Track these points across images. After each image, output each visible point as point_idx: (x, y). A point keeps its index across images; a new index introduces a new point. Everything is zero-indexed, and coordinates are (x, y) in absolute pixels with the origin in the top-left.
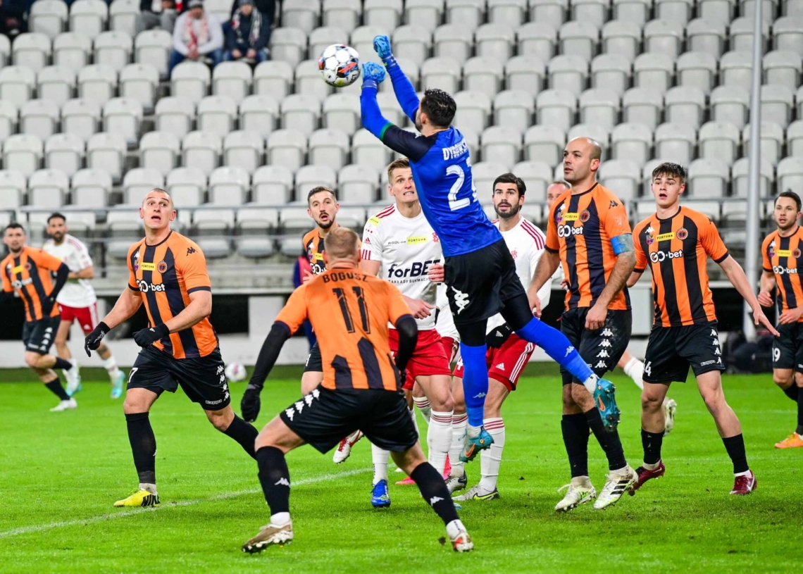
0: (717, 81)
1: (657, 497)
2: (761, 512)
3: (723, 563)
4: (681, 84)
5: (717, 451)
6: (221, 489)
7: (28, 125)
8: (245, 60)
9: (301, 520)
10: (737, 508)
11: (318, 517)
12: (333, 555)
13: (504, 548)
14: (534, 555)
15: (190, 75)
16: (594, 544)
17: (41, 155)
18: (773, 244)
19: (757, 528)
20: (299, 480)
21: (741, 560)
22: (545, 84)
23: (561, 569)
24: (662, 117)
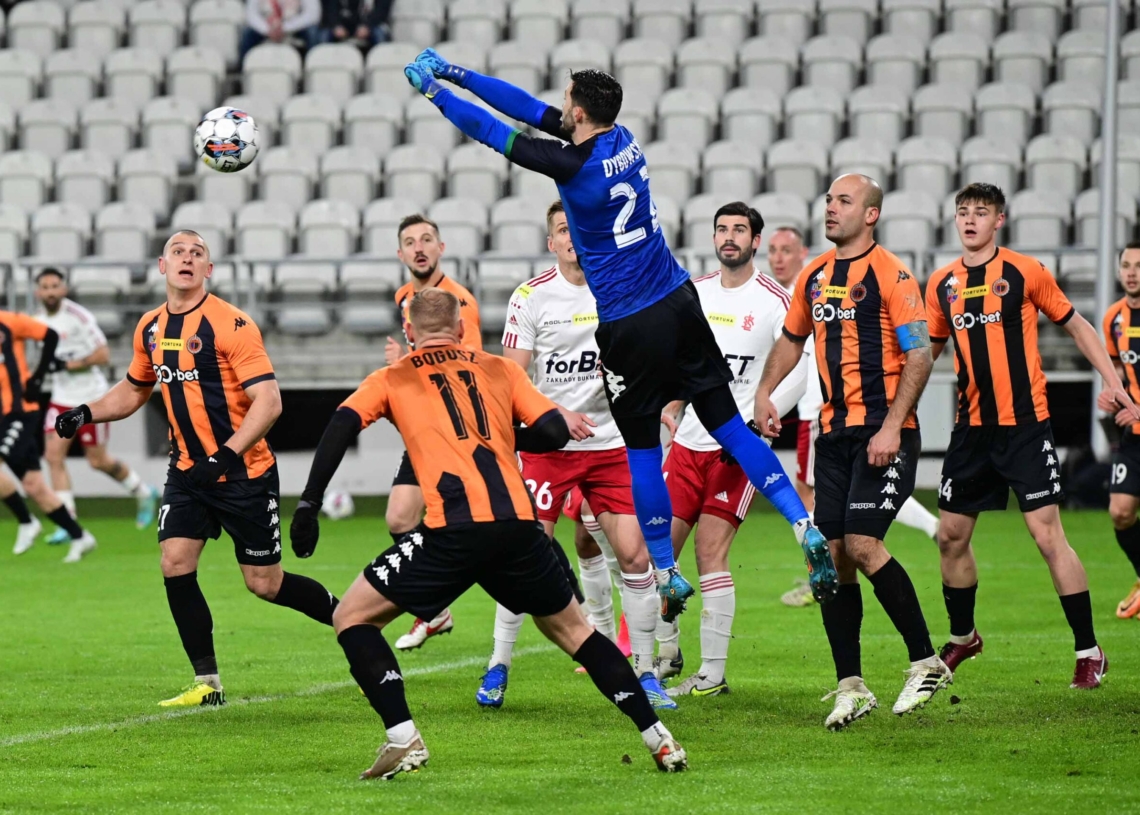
0: (1052, 74)
1: (963, 692)
2: (1117, 714)
3: (1061, 790)
4: (999, 79)
5: (1051, 623)
6: (315, 678)
7: (31, 136)
8: (354, 41)
9: (434, 725)
10: (1083, 709)
11: (460, 721)
12: (482, 776)
13: (735, 767)
14: (779, 778)
15: (272, 63)
16: (870, 761)
17: (49, 182)
18: (1120, 319)
19: (1112, 739)
20: (432, 665)
21: (1086, 787)
22: (798, 79)
23: (820, 799)
24: (972, 128)
